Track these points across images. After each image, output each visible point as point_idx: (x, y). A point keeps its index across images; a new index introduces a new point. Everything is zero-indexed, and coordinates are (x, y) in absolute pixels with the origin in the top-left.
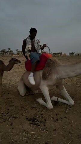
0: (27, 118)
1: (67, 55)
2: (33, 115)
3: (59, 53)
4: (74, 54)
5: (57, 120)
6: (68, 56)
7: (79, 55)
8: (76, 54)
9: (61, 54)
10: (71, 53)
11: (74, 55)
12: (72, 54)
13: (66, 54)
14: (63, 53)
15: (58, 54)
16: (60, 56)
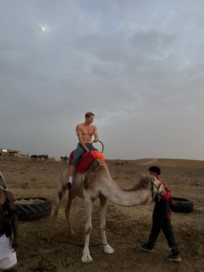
0: (31, 269)
1: (57, 160)
2: (37, 264)
3: (43, 156)
5: (68, 265)
6: (58, 163)
10: (64, 157)
13: (54, 159)
14: (49, 157)
15: (41, 157)
16: (45, 160)
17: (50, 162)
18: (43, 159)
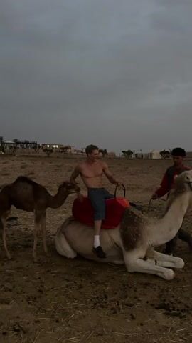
1: (118, 156)
4: (132, 153)
6: (119, 159)
7: (142, 156)
8: (136, 154)
10: (127, 151)
11: (133, 156)
12: (129, 153)
13: (114, 154)
14: (108, 151)
16: (103, 156)
17: (110, 158)
18: (101, 154)
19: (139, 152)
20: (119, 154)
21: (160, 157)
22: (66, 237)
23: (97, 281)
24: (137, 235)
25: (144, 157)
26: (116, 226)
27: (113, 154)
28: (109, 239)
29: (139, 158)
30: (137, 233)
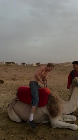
8: (27, 64)
9: (13, 63)
10: (23, 63)
11: (25, 65)
12: (24, 64)
14: (15, 63)
16: (13, 65)
17: (16, 66)
18: (12, 64)
19: (28, 63)
20: (20, 64)
21: (36, 65)
22: (15, 111)
23: (39, 136)
24: (57, 109)
25: (30, 65)
26: (45, 105)
27: (17, 64)
28: (41, 112)
29: (28, 66)
30: (57, 108)
